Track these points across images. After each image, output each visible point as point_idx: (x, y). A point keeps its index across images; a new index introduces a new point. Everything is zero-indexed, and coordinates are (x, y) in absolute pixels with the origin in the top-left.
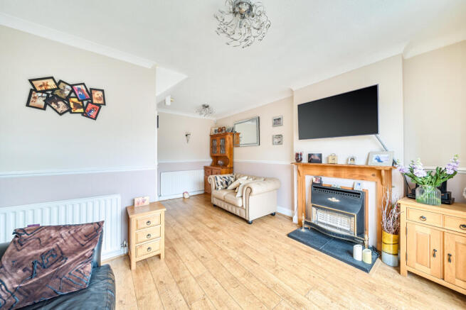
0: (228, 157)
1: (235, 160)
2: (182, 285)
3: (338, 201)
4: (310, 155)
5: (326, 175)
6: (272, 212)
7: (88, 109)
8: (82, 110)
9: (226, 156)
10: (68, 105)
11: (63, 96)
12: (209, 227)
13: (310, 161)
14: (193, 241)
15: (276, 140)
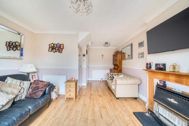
0: (118, 65)
1: (123, 66)
2: (71, 111)
3: (176, 102)
4: (156, 65)
5: (169, 80)
6: (135, 97)
7: (60, 50)
8: (58, 51)
9: (117, 65)
10: (56, 50)
11: (55, 48)
12: (98, 94)
13: (156, 69)
14: (88, 98)
15: (140, 56)
